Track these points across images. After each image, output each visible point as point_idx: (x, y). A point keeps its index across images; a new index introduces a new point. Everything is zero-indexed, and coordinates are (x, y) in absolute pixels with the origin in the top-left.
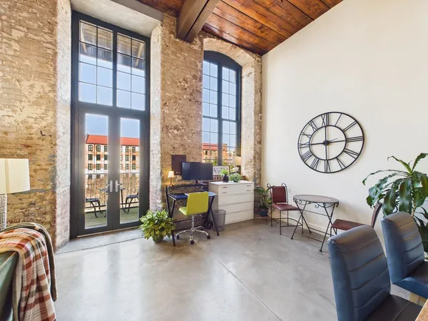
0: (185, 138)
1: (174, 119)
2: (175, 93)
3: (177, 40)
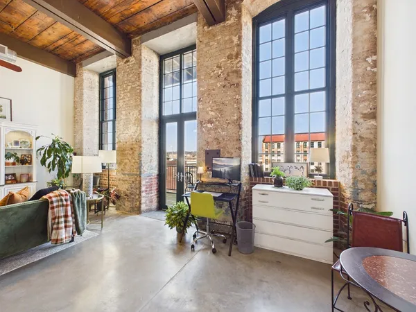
0: (220, 130)
1: (207, 113)
2: (208, 85)
3: (210, 28)
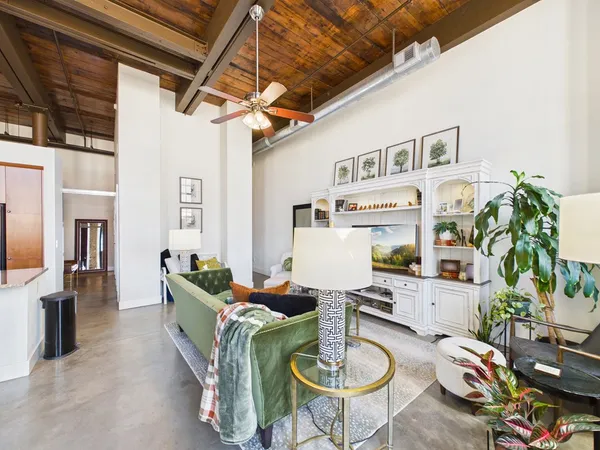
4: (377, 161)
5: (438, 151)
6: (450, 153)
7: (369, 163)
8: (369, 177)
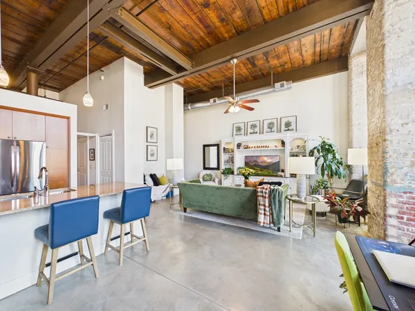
4: (258, 125)
5: (288, 124)
6: (293, 126)
7: (254, 126)
8: (254, 133)
